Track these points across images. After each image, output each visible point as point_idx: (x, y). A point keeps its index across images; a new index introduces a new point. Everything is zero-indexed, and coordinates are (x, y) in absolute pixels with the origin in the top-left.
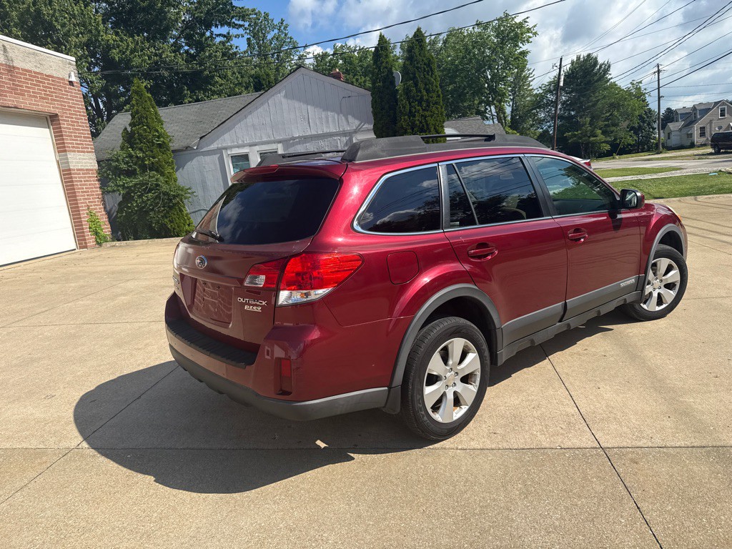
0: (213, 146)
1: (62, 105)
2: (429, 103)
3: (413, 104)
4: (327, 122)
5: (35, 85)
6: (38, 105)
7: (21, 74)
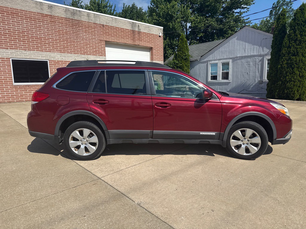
0: (205, 60)
1: (155, 44)
2: (301, 41)
3: (291, 42)
4: (254, 50)
5: (146, 37)
6: (146, 44)
7: (143, 34)
